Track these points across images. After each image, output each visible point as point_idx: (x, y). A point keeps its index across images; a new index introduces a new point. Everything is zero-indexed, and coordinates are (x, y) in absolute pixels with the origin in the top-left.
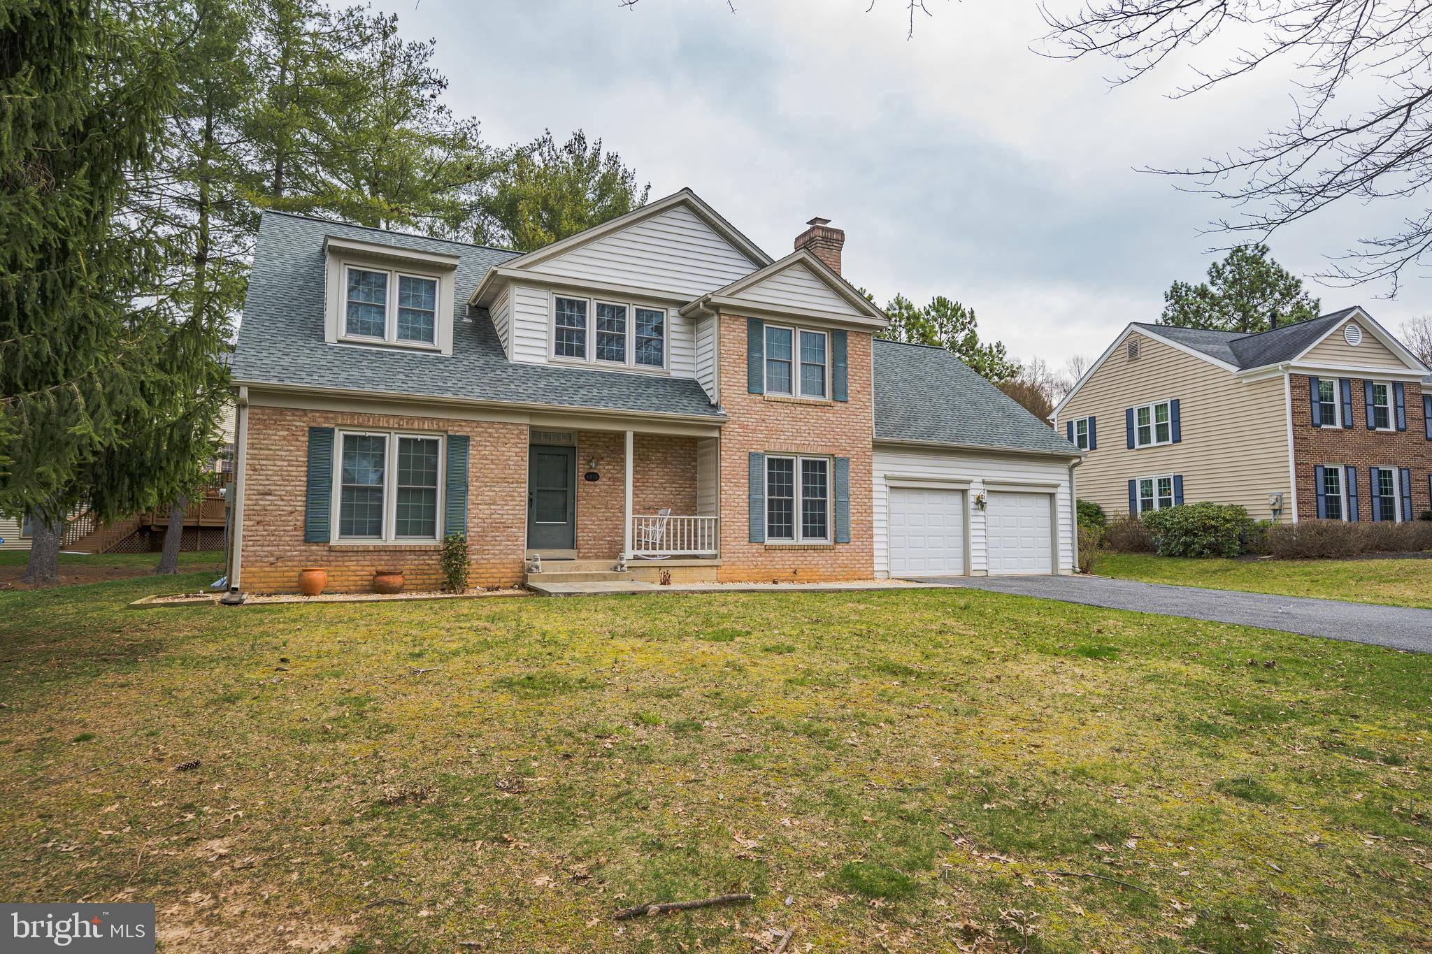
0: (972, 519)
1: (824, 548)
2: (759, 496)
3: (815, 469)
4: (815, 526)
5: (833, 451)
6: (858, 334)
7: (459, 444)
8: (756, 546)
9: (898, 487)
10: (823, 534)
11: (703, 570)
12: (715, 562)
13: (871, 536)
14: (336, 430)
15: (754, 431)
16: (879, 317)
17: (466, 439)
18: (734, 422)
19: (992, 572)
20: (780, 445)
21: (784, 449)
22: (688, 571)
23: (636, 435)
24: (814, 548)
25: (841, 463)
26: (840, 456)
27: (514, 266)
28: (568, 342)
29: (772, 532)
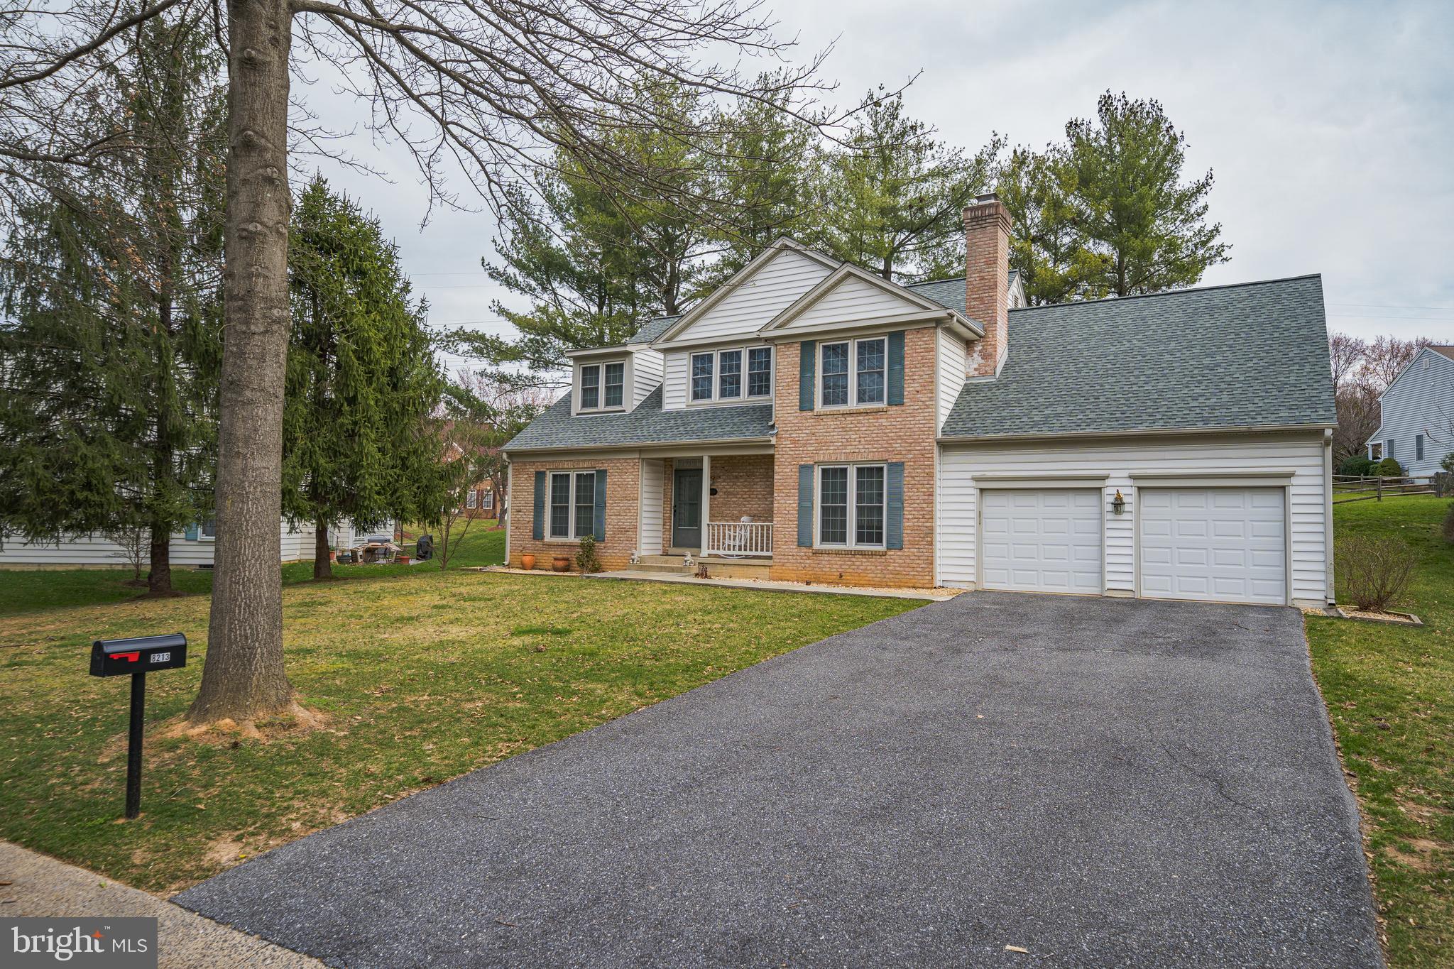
1: (873, 554)
2: (808, 504)
3: (870, 475)
4: (869, 533)
5: (886, 456)
6: (918, 331)
7: (602, 474)
8: (804, 550)
9: (988, 489)
10: (879, 540)
11: (757, 568)
12: (766, 562)
13: (931, 543)
14: (548, 472)
15: (805, 445)
17: (605, 471)
18: (786, 439)
19: (1146, 594)
20: (833, 455)
21: (833, 459)
22: (745, 569)
23: (713, 459)
24: (863, 554)
25: (897, 467)
26: (894, 461)
27: (660, 341)
28: (701, 391)
29: (825, 538)
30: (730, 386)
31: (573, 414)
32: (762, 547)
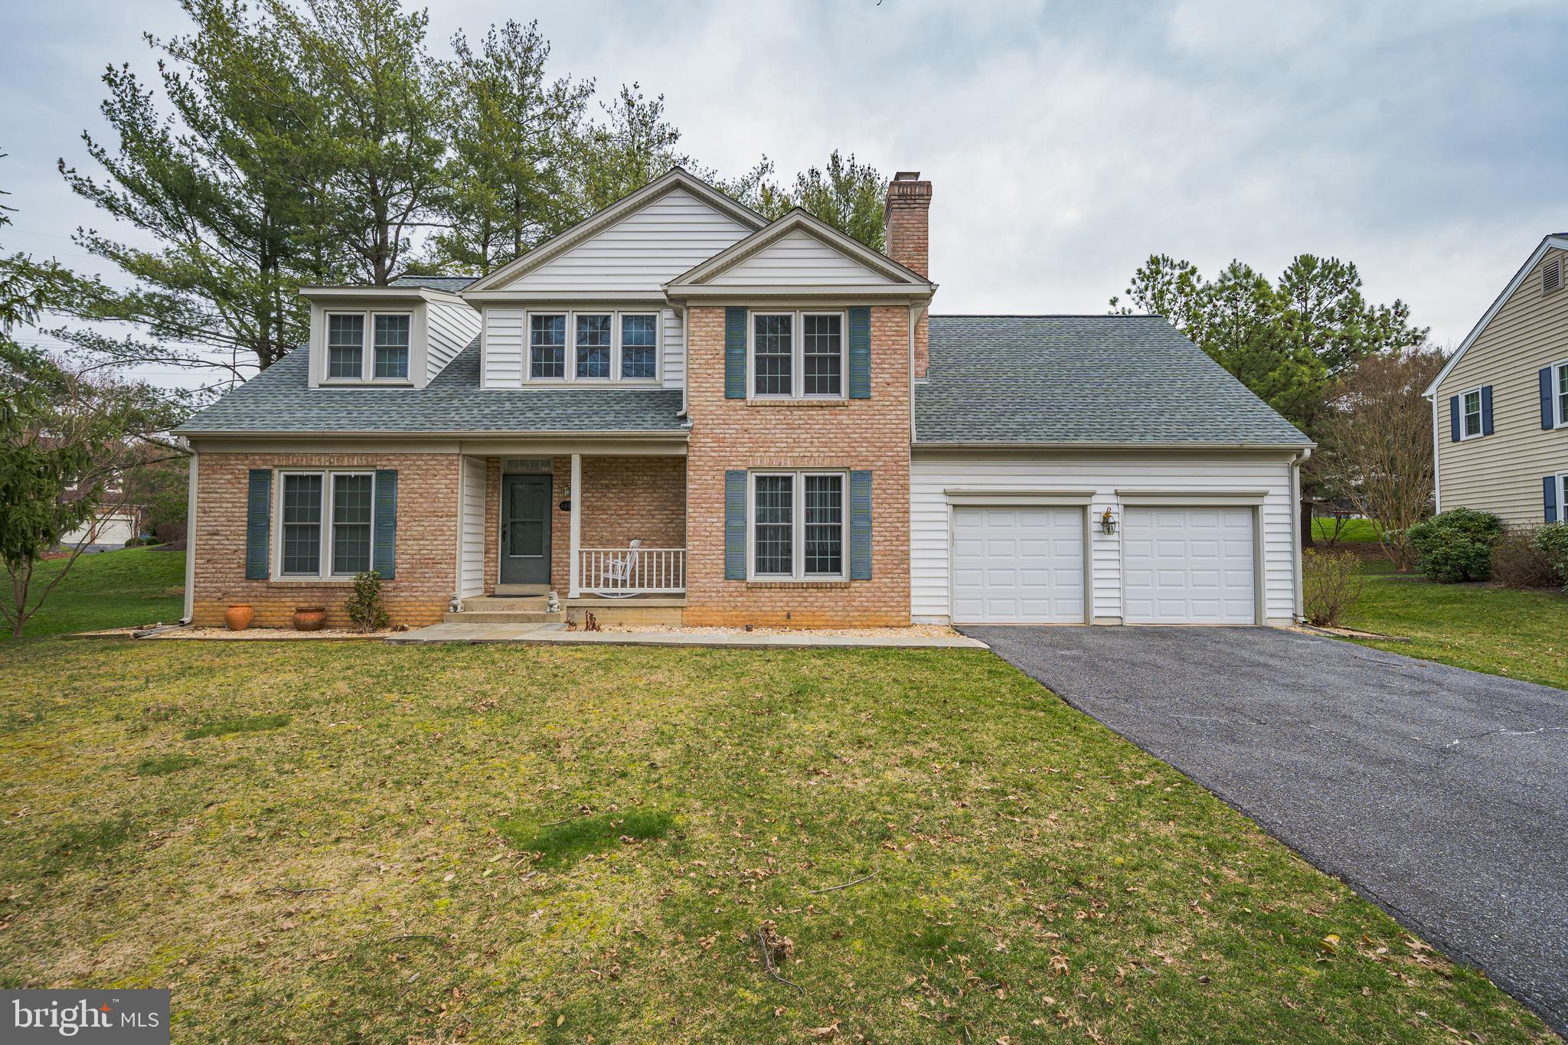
0: (1095, 546)
1: (833, 586)
2: (739, 523)
3: (824, 488)
4: (824, 558)
5: (847, 462)
6: (887, 308)
7: (388, 478)
8: (734, 583)
9: (963, 505)
10: (837, 568)
11: (663, 611)
12: (678, 602)
13: (907, 571)
14: (276, 472)
15: (733, 445)
16: (914, 281)
17: (394, 474)
18: (706, 436)
19: (1131, 620)
20: (773, 459)
21: (775, 464)
22: (645, 612)
23: (583, 458)
24: (818, 586)
25: (862, 478)
26: (858, 468)
28: (546, 362)
29: (761, 567)
30: (593, 361)
31: (313, 383)
32: (668, 580)
